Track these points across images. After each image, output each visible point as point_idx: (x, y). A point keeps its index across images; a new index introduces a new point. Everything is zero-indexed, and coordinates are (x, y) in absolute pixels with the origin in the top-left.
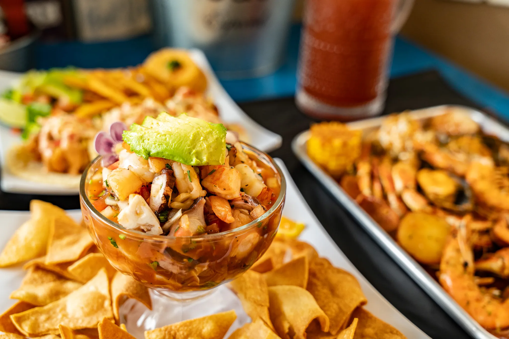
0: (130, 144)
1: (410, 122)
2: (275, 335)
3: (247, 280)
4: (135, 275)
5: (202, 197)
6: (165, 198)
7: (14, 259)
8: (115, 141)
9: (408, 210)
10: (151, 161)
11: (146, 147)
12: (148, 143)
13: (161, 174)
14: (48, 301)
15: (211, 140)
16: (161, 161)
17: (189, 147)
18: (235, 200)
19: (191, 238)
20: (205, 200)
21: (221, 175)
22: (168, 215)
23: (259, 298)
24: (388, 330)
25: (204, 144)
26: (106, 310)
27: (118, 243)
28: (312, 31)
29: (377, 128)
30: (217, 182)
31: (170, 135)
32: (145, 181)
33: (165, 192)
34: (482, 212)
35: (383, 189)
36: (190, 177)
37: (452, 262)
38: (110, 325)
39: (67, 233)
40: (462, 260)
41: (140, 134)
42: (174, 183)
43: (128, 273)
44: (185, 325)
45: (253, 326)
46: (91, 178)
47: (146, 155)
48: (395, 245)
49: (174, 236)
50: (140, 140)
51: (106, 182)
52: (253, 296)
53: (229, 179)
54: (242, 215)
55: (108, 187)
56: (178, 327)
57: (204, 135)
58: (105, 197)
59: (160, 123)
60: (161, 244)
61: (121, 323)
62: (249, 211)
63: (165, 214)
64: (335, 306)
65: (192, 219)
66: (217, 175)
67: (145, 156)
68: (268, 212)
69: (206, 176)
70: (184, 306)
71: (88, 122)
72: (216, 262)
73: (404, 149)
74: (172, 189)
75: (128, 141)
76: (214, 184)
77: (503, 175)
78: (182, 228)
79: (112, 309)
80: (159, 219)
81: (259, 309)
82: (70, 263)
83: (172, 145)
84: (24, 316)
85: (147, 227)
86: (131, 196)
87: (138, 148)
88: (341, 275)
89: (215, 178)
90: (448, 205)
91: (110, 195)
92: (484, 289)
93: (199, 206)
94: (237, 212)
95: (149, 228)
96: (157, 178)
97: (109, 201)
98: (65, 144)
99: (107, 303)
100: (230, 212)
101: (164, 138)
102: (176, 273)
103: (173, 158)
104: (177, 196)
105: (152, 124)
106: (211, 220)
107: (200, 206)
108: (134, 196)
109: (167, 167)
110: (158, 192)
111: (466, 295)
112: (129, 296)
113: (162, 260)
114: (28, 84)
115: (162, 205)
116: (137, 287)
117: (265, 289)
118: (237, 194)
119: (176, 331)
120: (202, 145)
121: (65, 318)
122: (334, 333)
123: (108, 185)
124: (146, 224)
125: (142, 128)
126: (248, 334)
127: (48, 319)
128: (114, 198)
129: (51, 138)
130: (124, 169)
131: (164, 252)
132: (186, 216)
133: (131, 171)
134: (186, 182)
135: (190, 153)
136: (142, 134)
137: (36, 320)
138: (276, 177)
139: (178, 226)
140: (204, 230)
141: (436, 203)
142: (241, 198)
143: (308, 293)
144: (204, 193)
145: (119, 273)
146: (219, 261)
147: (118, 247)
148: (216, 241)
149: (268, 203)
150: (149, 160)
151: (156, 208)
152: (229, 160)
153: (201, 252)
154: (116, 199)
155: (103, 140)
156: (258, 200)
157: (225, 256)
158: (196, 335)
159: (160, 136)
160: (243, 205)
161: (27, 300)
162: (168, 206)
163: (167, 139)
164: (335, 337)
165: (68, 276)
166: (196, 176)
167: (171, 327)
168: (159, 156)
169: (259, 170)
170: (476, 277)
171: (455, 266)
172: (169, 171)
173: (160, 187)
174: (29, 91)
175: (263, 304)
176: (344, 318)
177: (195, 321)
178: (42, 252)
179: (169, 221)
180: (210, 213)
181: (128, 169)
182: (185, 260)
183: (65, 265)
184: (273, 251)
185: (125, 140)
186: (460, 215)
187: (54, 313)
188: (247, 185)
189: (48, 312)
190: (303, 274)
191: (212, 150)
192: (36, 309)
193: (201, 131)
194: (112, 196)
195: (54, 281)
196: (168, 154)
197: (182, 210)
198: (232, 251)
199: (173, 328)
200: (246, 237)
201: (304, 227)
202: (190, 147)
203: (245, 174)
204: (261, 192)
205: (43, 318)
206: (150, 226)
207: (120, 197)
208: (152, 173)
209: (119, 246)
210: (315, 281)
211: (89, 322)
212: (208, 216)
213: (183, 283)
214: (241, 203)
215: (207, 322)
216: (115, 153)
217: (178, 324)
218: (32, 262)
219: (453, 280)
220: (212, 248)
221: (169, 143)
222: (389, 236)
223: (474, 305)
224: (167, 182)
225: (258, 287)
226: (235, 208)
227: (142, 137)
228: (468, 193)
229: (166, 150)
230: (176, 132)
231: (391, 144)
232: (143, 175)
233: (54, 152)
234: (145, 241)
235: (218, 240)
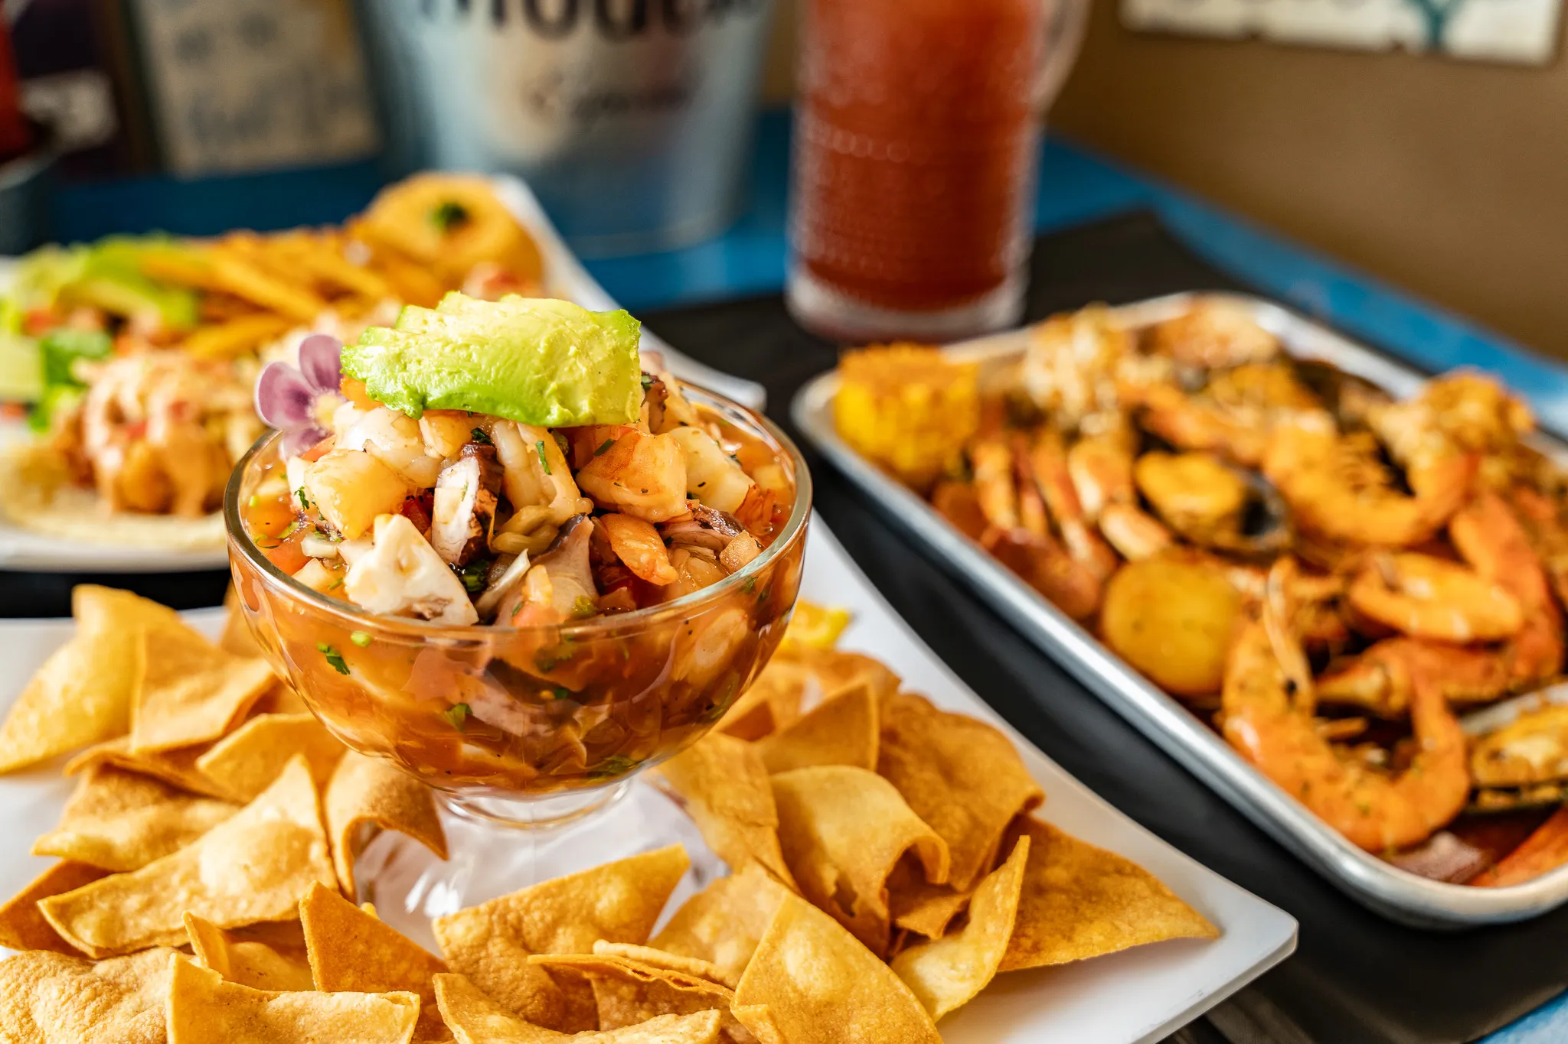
0: (365, 380)
1: (1104, 333)
2: (802, 902)
3: (712, 758)
4: (400, 750)
5: (583, 514)
6: (478, 523)
7: (36, 750)
8: (315, 388)
9: (1119, 559)
10: (430, 423)
11: (412, 383)
12: (419, 373)
13: (459, 459)
14: (144, 856)
15: (599, 354)
16: (458, 420)
17: (537, 373)
18: (674, 523)
19: (560, 627)
20: (591, 522)
21: (631, 452)
22: (487, 573)
23: (747, 806)
24: (1110, 868)
25: (580, 365)
26: (314, 871)
27: (348, 661)
28: (822, 105)
29: (1017, 359)
30: (621, 474)
31: (482, 346)
32: (414, 484)
33: (478, 504)
34: (1315, 553)
35: (1047, 511)
36: (545, 460)
37: (1255, 683)
38: (334, 904)
39: (186, 670)
40: (1280, 677)
41: (393, 349)
42: (499, 480)
43: (380, 749)
44: (546, 893)
45: (737, 885)
46: (254, 493)
47: (415, 406)
48: (1097, 650)
49: (513, 623)
50: (395, 366)
51: (302, 494)
52: (730, 803)
53: (654, 462)
54: (697, 563)
55: (308, 508)
56: (526, 900)
57: (577, 341)
58: (300, 535)
59: (446, 319)
60: (475, 649)
61: (362, 903)
62: (717, 552)
63: (479, 571)
64: (959, 813)
65: (559, 578)
66: (620, 454)
67: (413, 409)
68: (767, 551)
69: (589, 459)
70: (538, 843)
71: (221, 369)
72: (631, 700)
73: (1094, 406)
74: (495, 496)
75: (360, 371)
76: (613, 478)
77: (1360, 455)
78: (533, 602)
79: (333, 865)
80: (464, 583)
81: (750, 835)
82: (202, 747)
83: (490, 372)
84: (76, 900)
85: (430, 605)
86: (380, 523)
87: (389, 389)
88: (967, 732)
89: (615, 464)
90: (1226, 538)
91: (315, 529)
92: (1342, 750)
93: (574, 542)
94: (682, 555)
95: (438, 609)
96: (448, 471)
97: (312, 546)
98: (159, 432)
99: (317, 851)
100: (663, 555)
101: (463, 353)
102: (520, 735)
103: (494, 407)
104: (511, 517)
105: (425, 322)
106: (609, 581)
107: (578, 540)
108: (388, 520)
109: (478, 438)
110: (454, 508)
111: (1298, 767)
112: (381, 825)
113: (480, 698)
114: (38, 282)
115: (470, 541)
116: (400, 797)
117: (763, 780)
118: (679, 506)
119: (522, 913)
120: (574, 368)
121: (196, 899)
122: (961, 885)
123: (305, 503)
124: (429, 596)
125: (398, 333)
126: (725, 907)
127: (149, 904)
128: (328, 536)
129: (116, 416)
130: (353, 451)
131: (485, 674)
132: (541, 570)
133: (372, 456)
134: (533, 476)
135: (541, 392)
136: (400, 349)
137: (114, 909)
138: (780, 463)
139: (520, 599)
140: (596, 608)
141: (1195, 536)
142: (690, 517)
143: (881, 781)
144: (586, 505)
145: (352, 754)
146: (636, 699)
147: (349, 672)
148: (631, 635)
149: (763, 528)
150: (423, 422)
151: (452, 555)
152: (650, 415)
153: (590, 668)
154: (334, 536)
155: (281, 385)
156: (736, 520)
157: (651, 687)
158: (577, 920)
159: (453, 350)
160: (698, 535)
161: (86, 857)
162: (487, 547)
163: (475, 357)
164: (967, 897)
165: (195, 784)
166: (562, 459)
167: (507, 901)
168: (452, 407)
169: (731, 448)
170: (1317, 720)
171: (1262, 692)
172: (484, 447)
173: (461, 495)
174: (44, 301)
175: (760, 821)
176: (988, 843)
177: (573, 880)
178: (119, 725)
179: (493, 588)
180: (605, 563)
181: (365, 450)
182: (546, 694)
183: (187, 753)
184: (770, 685)
185: (351, 369)
186: (1262, 562)
187: (165, 888)
188: (704, 484)
189: (147, 885)
190: (865, 733)
191: (602, 381)
192: (112, 879)
193: (568, 331)
194: (322, 531)
195: (156, 802)
196: (479, 397)
197: (528, 553)
198: (675, 663)
199: (512, 904)
200: (711, 622)
201: (848, 620)
202: (540, 375)
203: (696, 452)
204: (745, 500)
205: (133, 902)
206: (440, 602)
207: (346, 528)
208: (434, 459)
209: (350, 668)
210: (896, 751)
211: (269, 906)
212: (600, 570)
213: (539, 765)
214: (694, 528)
215: (608, 882)
216: (316, 421)
217: (526, 891)
218: (87, 755)
219: (1263, 730)
220: (620, 656)
221: (480, 365)
222: (1078, 628)
223: (1321, 791)
224: (480, 476)
225: (744, 777)
226: (674, 546)
227: (399, 357)
228: (1274, 507)
229: (472, 386)
230: (498, 336)
231: (1058, 394)
232: (407, 467)
233: (126, 454)
234: (429, 645)
235: (634, 632)
